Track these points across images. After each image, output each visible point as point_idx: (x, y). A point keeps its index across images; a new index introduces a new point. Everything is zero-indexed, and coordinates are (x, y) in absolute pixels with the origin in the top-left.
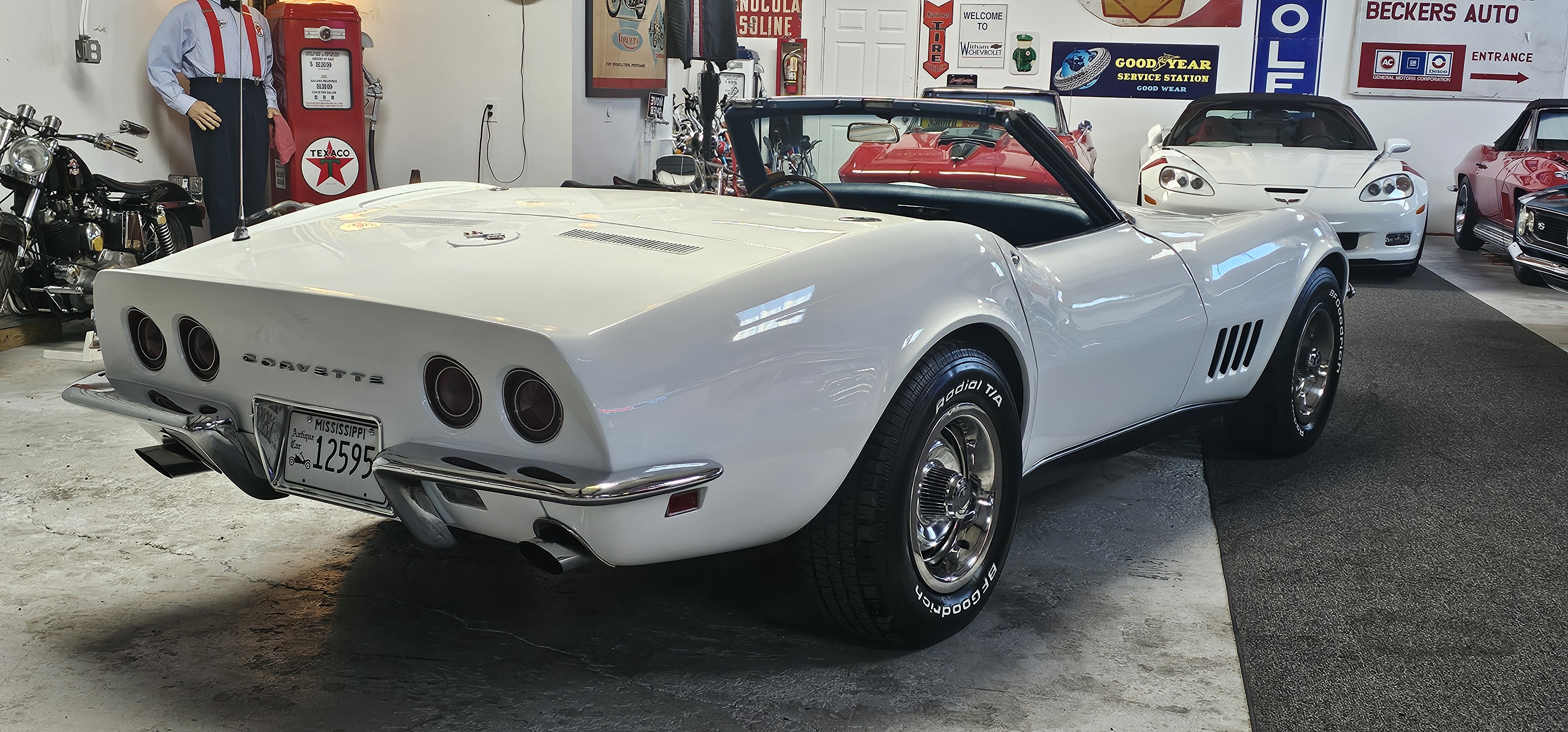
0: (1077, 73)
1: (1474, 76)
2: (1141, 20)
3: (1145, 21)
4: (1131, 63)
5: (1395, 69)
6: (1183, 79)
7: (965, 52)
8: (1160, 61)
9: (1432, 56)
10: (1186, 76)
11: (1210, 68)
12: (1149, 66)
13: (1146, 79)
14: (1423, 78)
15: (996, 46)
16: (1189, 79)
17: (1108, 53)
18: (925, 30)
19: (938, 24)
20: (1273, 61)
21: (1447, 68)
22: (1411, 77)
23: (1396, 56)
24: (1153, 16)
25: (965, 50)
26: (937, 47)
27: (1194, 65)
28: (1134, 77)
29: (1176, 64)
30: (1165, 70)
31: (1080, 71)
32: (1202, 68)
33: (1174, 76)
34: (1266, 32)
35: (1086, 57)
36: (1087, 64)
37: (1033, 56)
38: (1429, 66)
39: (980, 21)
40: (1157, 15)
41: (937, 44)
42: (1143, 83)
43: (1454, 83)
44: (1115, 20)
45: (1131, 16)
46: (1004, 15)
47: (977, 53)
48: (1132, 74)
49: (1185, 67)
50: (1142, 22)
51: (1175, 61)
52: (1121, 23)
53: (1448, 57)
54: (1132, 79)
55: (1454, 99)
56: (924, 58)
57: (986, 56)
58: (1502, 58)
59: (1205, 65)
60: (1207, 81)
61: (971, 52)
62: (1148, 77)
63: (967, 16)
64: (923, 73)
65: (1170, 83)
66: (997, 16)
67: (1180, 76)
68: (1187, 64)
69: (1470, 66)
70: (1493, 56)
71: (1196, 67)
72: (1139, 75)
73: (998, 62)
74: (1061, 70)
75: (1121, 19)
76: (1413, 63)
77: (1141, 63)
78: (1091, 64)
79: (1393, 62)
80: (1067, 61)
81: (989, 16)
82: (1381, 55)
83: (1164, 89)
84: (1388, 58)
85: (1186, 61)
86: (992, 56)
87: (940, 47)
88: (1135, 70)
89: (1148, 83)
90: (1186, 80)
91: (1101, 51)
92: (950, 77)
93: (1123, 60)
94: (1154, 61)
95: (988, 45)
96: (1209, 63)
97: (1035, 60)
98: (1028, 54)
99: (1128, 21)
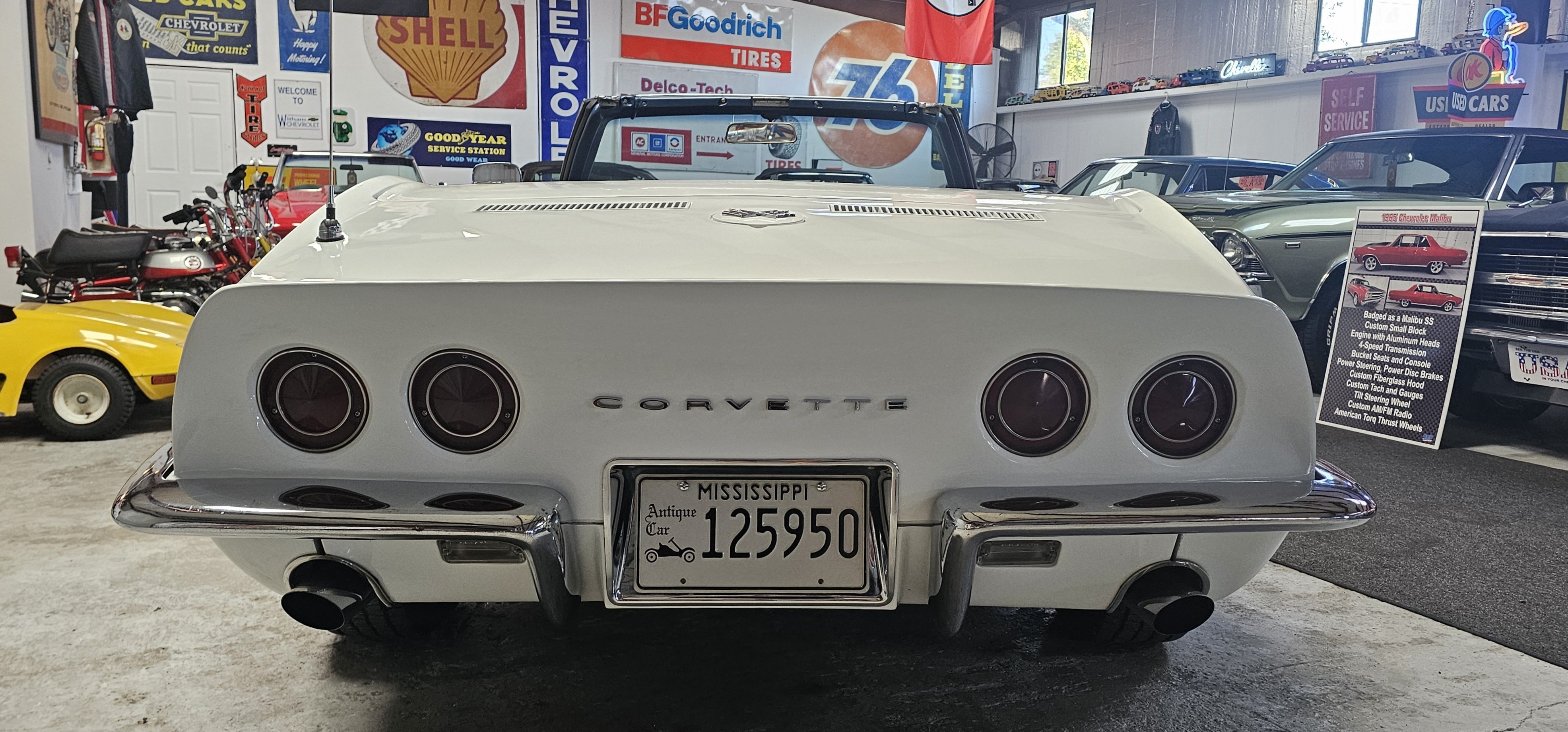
0: (391, 145)
1: (699, 154)
2: (444, 100)
3: (447, 102)
4: (439, 137)
5: (646, 147)
6: (484, 151)
7: (282, 124)
8: (463, 136)
9: (670, 138)
10: (486, 149)
11: (505, 143)
12: (454, 140)
13: (453, 151)
14: (666, 154)
15: (313, 119)
16: (489, 151)
17: (418, 128)
18: (240, 103)
19: (252, 97)
20: (555, 139)
21: (681, 147)
22: (657, 154)
23: (646, 137)
24: (453, 98)
25: (282, 122)
26: (253, 118)
27: (492, 140)
28: (442, 149)
29: (477, 139)
30: (468, 144)
31: (394, 143)
32: (499, 143)
33: (476, 149)
34: (547, 115)
35: (398, 131)
36: (400, 138)
37: (350, 129)
38: (668, 146)
39: (295, 96)
40: (457, 96)
41: (253, 117)
42: (450, 154)
43: (686, 159)
44: (421, 99)
45: (435, 97)
46: (318, 92)
47: (295, 124)
48: (441, 147)
49: (485, 142)
50: (445, 102)
51: (476, 136)
52: (426, 102)
53: (681, 138)
54: (441, 151)
55: (687, 171)
56: (241, 127)
57: (304, 127)
58: (716, 140)
59: (501, 140)
60: (504, 154)
61: (289, 124)
62: (454, 150)
63: (281, 90)
64: (241, 142)
65: (473, 155)
66: (312, 92)
67: (481, 149)
68: (487, 139)
69: (696, 147)
70: (710, 139)
71: (494, 142)
72: (447, 147)
73: (317, 134)
74: (376, 142)
75: (427, 99)
76: (658, 143)
77: (447, 137)
78: (403, 137)
79: (644, 142)
80: (382, 134)
81: (303, 91)
82: (635, 136)
83: (469, 160)
84: (640, 139)
85: (485, 137)
86: (310, 128)
87: (257, 118)
88: (443, 143)
89: (455, 155)
90: (487, 153)
91: (411, 126)
92: (270, 147)
93: (431, 134)
94: (458, 136)
95: (304, 118)
96: (504, 138)
97: (351, 131)
98: (345, 127)
99: (433, 101)
